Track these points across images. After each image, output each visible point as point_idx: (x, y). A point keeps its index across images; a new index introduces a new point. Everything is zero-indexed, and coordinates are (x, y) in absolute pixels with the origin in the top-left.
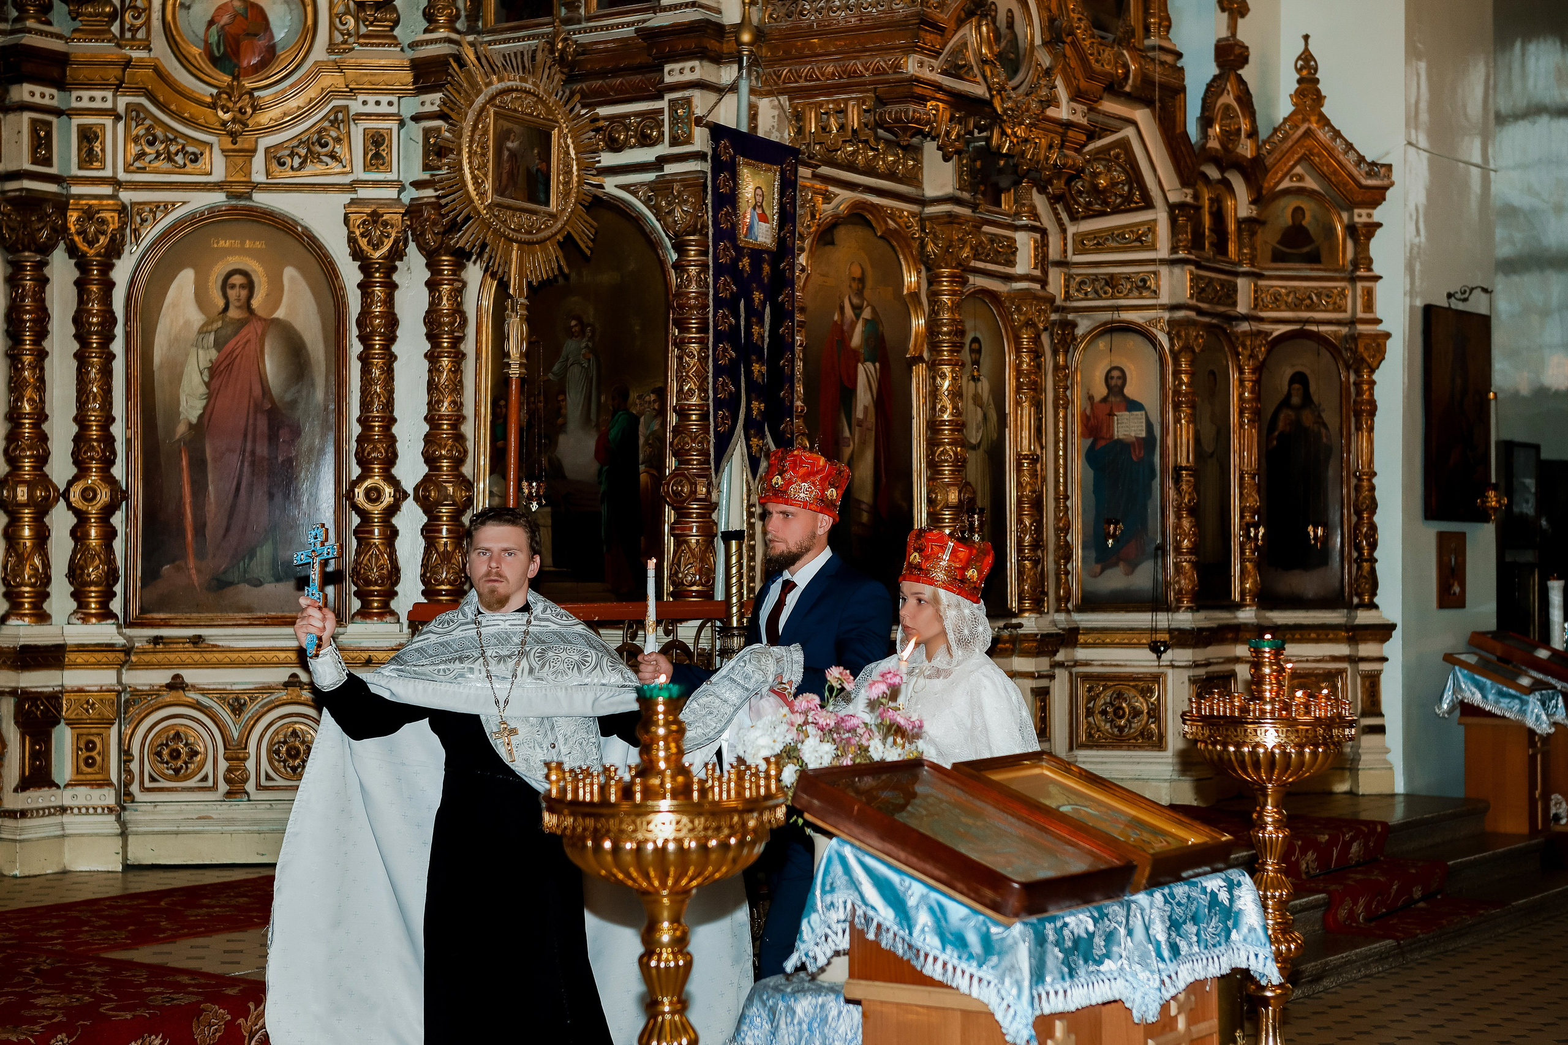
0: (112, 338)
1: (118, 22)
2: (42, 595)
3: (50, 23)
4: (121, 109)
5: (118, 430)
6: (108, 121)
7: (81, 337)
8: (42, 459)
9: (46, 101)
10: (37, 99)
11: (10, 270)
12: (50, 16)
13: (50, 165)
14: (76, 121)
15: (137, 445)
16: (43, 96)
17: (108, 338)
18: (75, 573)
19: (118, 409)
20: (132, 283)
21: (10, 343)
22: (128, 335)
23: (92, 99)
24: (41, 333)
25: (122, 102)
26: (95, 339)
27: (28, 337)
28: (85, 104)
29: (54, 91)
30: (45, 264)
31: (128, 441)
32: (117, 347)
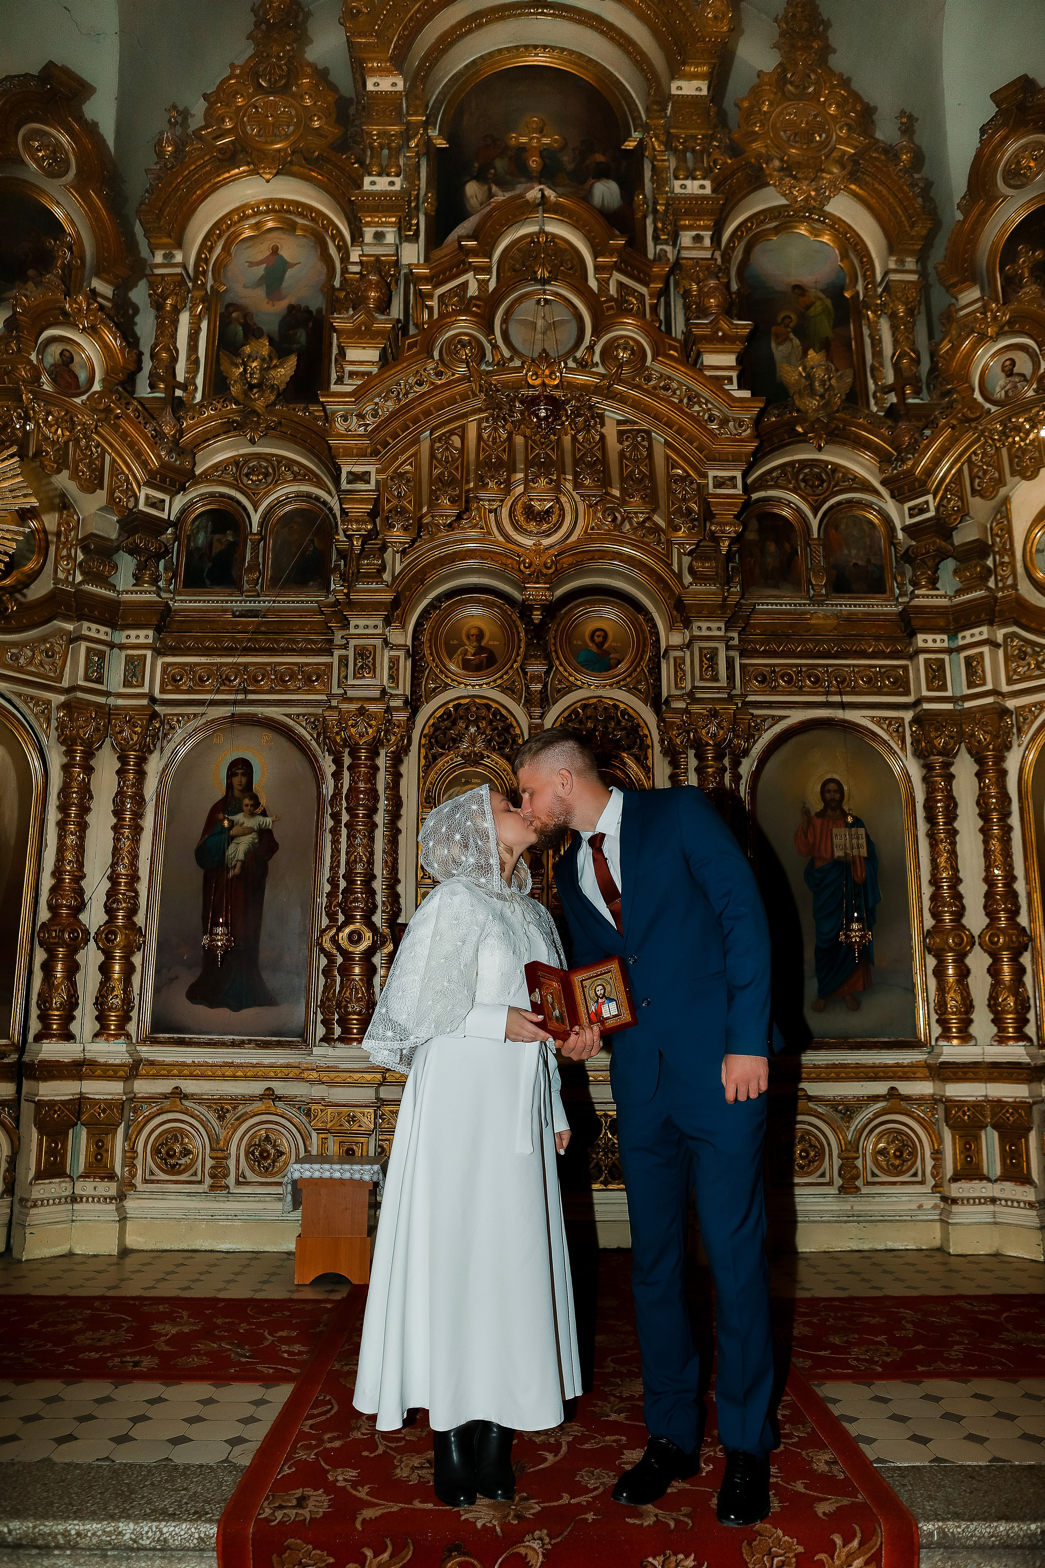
0: (1009, 814)
1: (992, 579)
2: (966, 1023)
3: (938, 589)
4: (1000, 639)
5: (1020, 886)
6: (986, 649)
7: (984, 816)
8: (960, 913)
9: (939, 644)
10: (930, 644)
11: (925, 772)
12: (938, 585)
13: (946, 690)
14: (963, 655)
15: (1037, 897)
16: (934, 641)
17: (1005, 815)
18: (993, 1004)
19: (1019, 870)
20: (1021, 770)
21: (929, 826)
22: (1021, 809)
23: (972, 635)
24: (951, 816)
25: (1000, 634)
26: (995, 816)
27: (941, 820)
28: (969, 640)
29: (945, 637)
30: (952, 764)
31: (1029, 895)
32: (1015, 820)
